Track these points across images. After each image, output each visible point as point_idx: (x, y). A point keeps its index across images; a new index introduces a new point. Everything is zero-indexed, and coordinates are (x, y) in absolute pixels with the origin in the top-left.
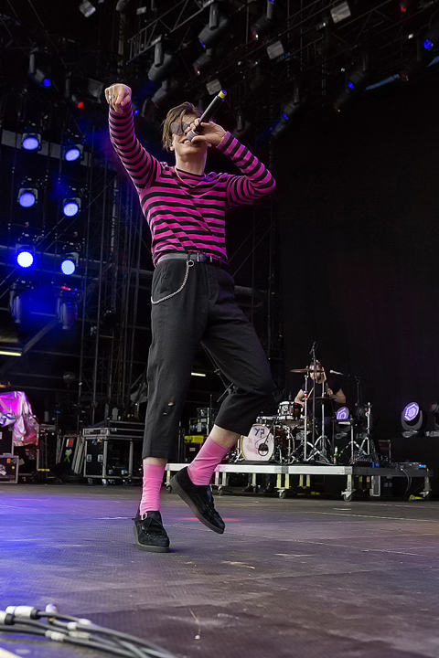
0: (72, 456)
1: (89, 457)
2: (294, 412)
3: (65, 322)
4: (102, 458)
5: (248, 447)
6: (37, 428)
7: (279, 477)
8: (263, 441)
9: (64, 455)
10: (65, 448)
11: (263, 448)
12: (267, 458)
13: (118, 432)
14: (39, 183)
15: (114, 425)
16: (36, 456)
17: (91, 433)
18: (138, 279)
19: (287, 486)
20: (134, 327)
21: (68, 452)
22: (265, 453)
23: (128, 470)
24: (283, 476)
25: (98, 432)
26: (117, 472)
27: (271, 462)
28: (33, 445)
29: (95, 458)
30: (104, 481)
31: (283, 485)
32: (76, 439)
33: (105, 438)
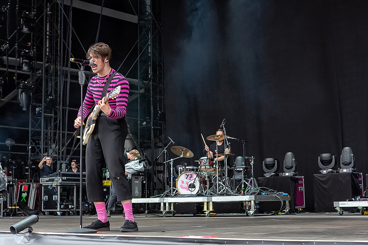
0: (27, 198)
1: (45, 198)
2: (210, 163)
3: (25, 105)
4: (57, 197)
5: (181, 186)
6: (6, 179)
7: (205, 204)
8: (192, 182)
9: (21, 197)
10: (21, 193)
11: (192, 186)
12: (195, 193)
13: (67, 180)
14: (4, 8)
15: (64, 175)
16: (7, 198)
17: (47, 181)
18: (69, 75)
19: (211, 209)
20: (67, 108)
21: (24, 195)
22: (193, 189)
23: (73, 205)
24: (208, 203)
25: (53, 180)
26: (66, 207)
27: (198, 195)
28: (5, 190)
29: (50, 198)
30: (59, 213)
31: (208, 209)
32: (29, 186)
33: (59, 184)
